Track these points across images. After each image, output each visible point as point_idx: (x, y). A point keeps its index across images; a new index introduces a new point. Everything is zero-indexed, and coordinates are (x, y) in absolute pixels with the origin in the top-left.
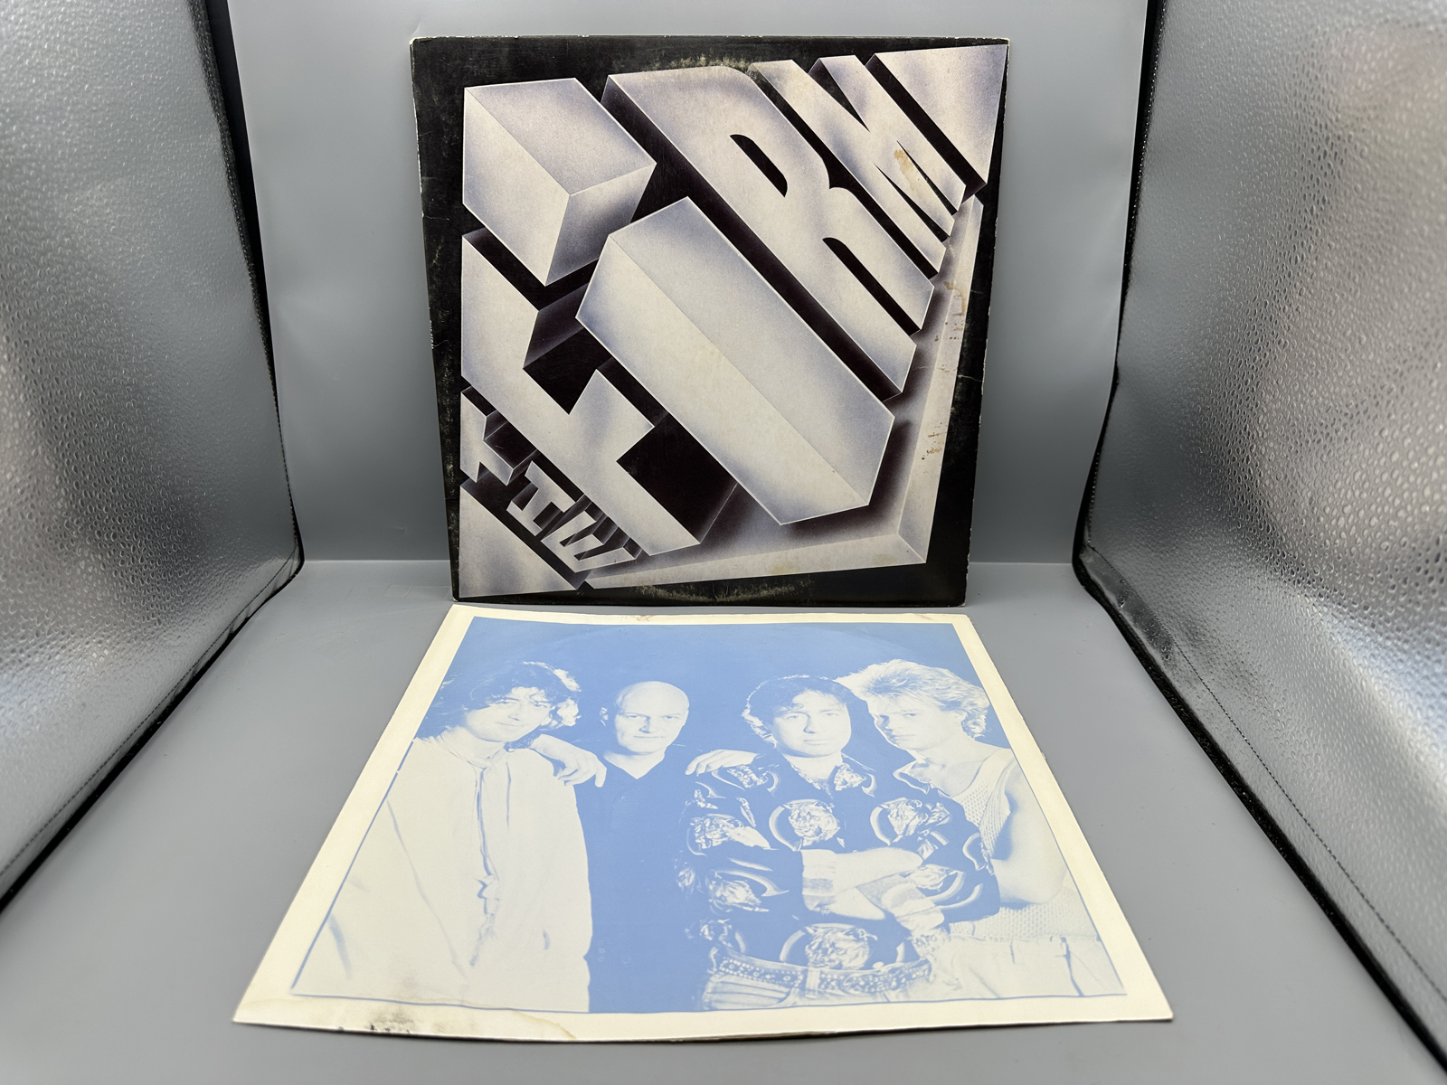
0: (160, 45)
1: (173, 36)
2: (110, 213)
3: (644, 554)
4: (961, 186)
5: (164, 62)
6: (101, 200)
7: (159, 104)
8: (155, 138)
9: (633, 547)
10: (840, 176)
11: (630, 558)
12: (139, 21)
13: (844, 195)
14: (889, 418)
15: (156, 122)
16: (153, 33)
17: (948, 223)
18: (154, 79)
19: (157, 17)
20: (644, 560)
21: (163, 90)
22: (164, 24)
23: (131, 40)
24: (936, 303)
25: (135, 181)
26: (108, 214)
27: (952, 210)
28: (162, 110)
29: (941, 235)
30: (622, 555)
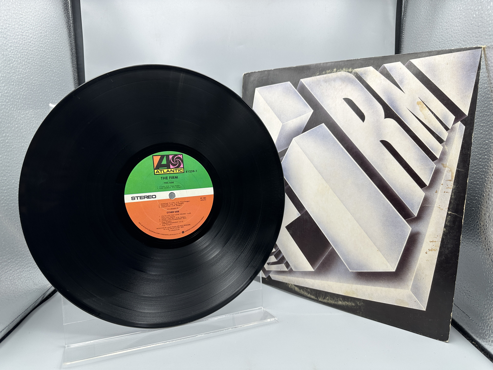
0: (59, 69)
1: (64, 67)
2: (34, 120)
3: (291, 269)
4: (453, 117)
5: (60, 75)
6: (31, 115)
7: (57, 88)
8: (54, 99)
9: (287, 265)
10: (389, 113)
11: (286, 269)
12: (53, 60)
13: (392, 122)
14: (408, 229)
15: (55, 94)
16: (58, 65)
17: (444, 135)
18: (56, 80)
19: (59, 60)
20: (291, 272)
21: (59, 84)
22: (62, 63)
23: (50, 65)
24: (436, 174)
25: (45, 111)
26: (33, 120)
27: (447, 129)
28: (57, 90)
29: (440, 140)
30: (283, 267)
